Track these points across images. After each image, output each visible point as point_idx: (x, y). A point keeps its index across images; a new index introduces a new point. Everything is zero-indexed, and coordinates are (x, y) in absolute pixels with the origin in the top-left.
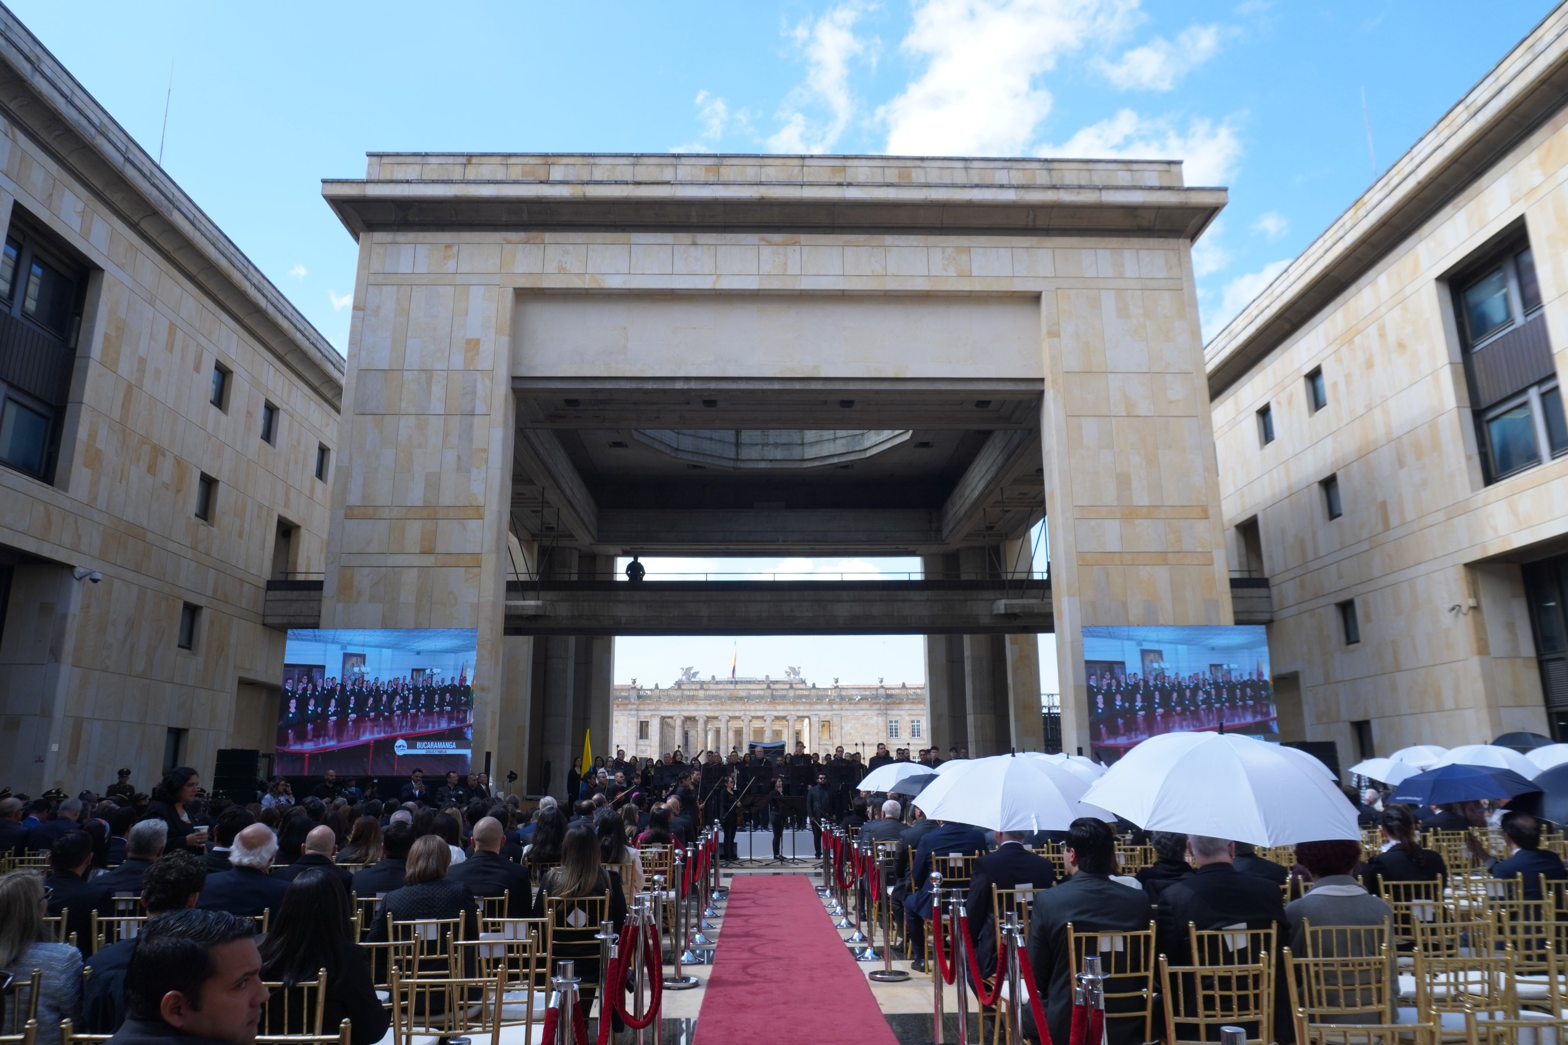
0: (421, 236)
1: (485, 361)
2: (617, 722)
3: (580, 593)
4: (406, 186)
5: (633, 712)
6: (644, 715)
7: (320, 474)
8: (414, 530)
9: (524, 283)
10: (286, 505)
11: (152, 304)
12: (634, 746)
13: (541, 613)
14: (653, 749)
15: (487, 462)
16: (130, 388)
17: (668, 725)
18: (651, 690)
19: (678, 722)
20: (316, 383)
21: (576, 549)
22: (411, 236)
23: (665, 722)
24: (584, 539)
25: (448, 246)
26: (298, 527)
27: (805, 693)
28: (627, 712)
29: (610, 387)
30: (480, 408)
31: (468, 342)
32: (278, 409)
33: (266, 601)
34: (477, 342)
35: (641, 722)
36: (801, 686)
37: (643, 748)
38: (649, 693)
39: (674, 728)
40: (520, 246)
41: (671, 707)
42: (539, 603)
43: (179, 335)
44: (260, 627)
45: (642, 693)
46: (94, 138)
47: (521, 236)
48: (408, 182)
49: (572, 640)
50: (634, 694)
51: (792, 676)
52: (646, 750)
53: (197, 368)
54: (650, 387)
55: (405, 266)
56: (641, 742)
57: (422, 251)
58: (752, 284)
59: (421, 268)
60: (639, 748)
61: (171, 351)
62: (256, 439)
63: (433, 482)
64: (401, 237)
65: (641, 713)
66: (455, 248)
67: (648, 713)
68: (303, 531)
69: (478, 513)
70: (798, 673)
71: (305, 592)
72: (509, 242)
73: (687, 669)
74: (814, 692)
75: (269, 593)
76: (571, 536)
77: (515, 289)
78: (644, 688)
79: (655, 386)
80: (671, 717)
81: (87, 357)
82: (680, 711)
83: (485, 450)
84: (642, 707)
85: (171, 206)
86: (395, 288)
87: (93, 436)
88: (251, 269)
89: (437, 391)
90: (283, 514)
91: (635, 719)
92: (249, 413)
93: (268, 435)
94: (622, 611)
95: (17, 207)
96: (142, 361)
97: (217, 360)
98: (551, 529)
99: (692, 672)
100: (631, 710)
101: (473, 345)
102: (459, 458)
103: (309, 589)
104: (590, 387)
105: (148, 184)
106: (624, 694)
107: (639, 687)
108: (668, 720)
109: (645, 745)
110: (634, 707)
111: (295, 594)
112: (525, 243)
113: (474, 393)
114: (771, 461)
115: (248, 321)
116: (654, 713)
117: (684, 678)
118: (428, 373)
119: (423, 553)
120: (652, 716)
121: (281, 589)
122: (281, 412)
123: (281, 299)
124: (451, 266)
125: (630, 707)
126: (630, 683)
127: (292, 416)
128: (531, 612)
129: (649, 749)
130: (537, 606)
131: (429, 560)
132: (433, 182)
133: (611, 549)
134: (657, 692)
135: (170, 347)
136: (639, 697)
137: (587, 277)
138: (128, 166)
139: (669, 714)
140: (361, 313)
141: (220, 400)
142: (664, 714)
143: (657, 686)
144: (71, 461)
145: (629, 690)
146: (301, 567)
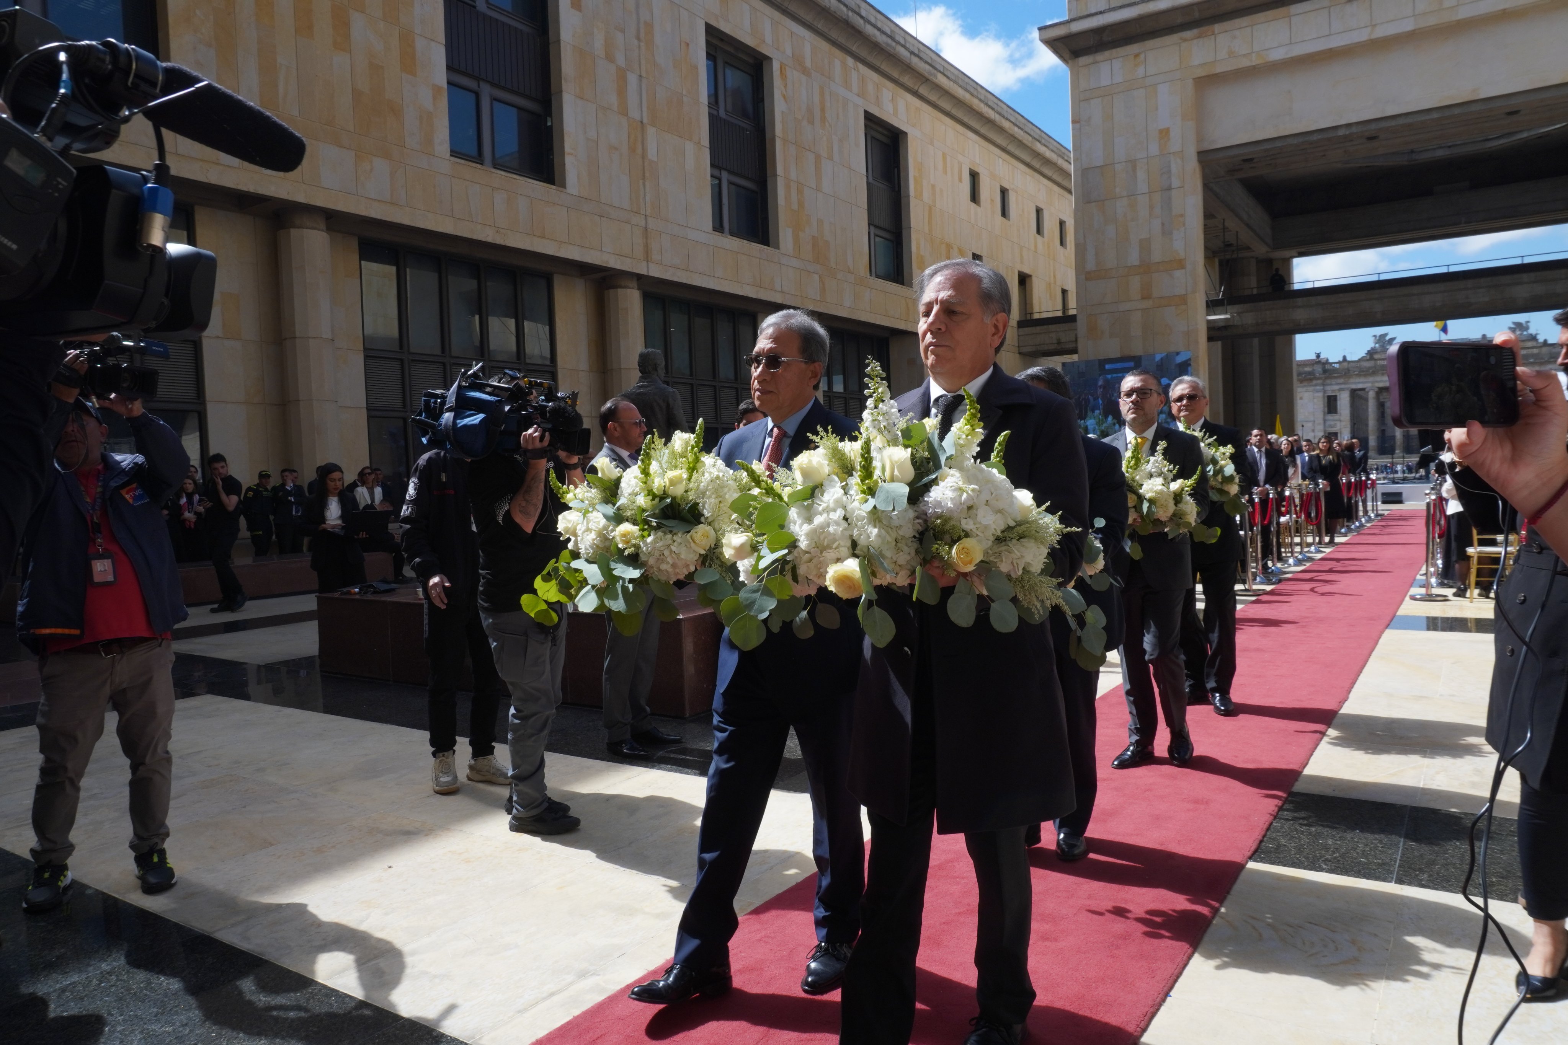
0: (1114, 52)
1: (1175, 145)
2: (1301, 398)
3: (1262, 303)
4: (1100, 17)
5: (1318, 388)
6: (1332, 388)
7: (1039, 231)
8: (1135, 283)
9: (1200, 73)
10: (1022, 262)
11: (932, 144)
12: (1321, 421)
13: (1231, 323)
14: (1343, 424)
15: (1184, 224)
16: (930, 208)
17: (1361, 397)
18: (1339, 363)
19: (1371, 395)
20: (1027, 159)
21: (1252, 257)
22: (1107, 54)
23: (1357, 396)
24: (1261, 250)
25: (1136, 56)
26: (1030, 276)
27: (1535, 351)
28: (1312, 388)
29: (1280, 145)
30: (1175, 183)
31: (1161, 131)
32: (1008, 190)
33: (1018, 336)
34: (1167, 130)
35: (1329, 397)
36: (1530, 344)
37: (1332, 423)
38: (1337, 366)
39: (1367, 400)
40: (1195, 41)
41: (1362, 379)
42: (1228, 316)
43: (948, 158)
44: (1018, 356)
45: (1327, 367)
46: (895, 49)
47: (1195, 32)
48: (1101, 13)
49: (1256, 341)
50: (1318, 369)
51: (1518, 333)
52: (1336, 424)
53: (960, 180)
54: (1315, 139)
55: (1105, 81)
56: (1329, 417)
57: (1117, 64)
58: (1408, 26)
59: (1118, 79)
60: (1328, 423)
61: (946, 174)
62: (1000, 218)
63: (1145, 246)
64: (1099, 57)
65: (1328, 388)
66: (1142, 56)
67: (1336, 387)
68: (1034, 279)
69: (1180, 264)
70: (1527, 328)
71: (1045, 327)
72: (1185, 40)
73: (1381, 336)
74: (1545, 350)
75: (1020, 330)
76: (1248, 248)
77: (1194, 79)
78: (1331, 361)
79: (1319, 137)
80: (1363, 389)
81: (908, 196)
82: (1373, 382)
83: (1182, 216)
84: (1328, 381)
85: (936, 72)
86: (1100, 99)
87: (918, 248)
88: (979, 89)
89: (1141, 175)
90: (1021, 270)
91: (1321, 394)
92: (992, 200)
93: (1004, 213)
94: (1301, 315)
95: (866, 112)
96: (933, 187)
97: (970, 169)
98: (1230, 245)
99: (1387, 338)
100: (1316, 385)
101: (1164, 133)
102: (1163, 224)
103: (1043, 324)
104: (1262, 148)
105: (923, 63)
106: (1307, 369)
107: (1323, 361)
108: (1359, 393)
109: (1334, 420)
110: (1319, 382)
111: (1038, 329)
112: (1198, 37)
113: (1169, 172)
114: (1449, 147)
115: (983, 131)
116: (1342, 386)
117: (1377, 345)
118: (1133, 164)
119: (1143, 298)
120: (1341, 390)
121: (1028, 326)
122: (1010, 192)
123: (999, 103)
124: (1141, 71)
125: (1314, 382)
126: (1314, 357)
127: (1016, 192)
128: (1222, 324)
129: (1338, 423)
130: (1226, 319)
131: (1147, 304)
132: (1121, 7)
133: (1286, 253)
134: (1345, 364)
135: (945, 171)
136: (1325, 371)
137: (1254, 55)
138: (913, 57)
139: (1360, 386)
140: (1077, 125)
141: (975, 197)
142: (1354, 387)
143: (1344, 357)
144: (911, 268)
145: (1313, 365)
146: (1036, 309)
